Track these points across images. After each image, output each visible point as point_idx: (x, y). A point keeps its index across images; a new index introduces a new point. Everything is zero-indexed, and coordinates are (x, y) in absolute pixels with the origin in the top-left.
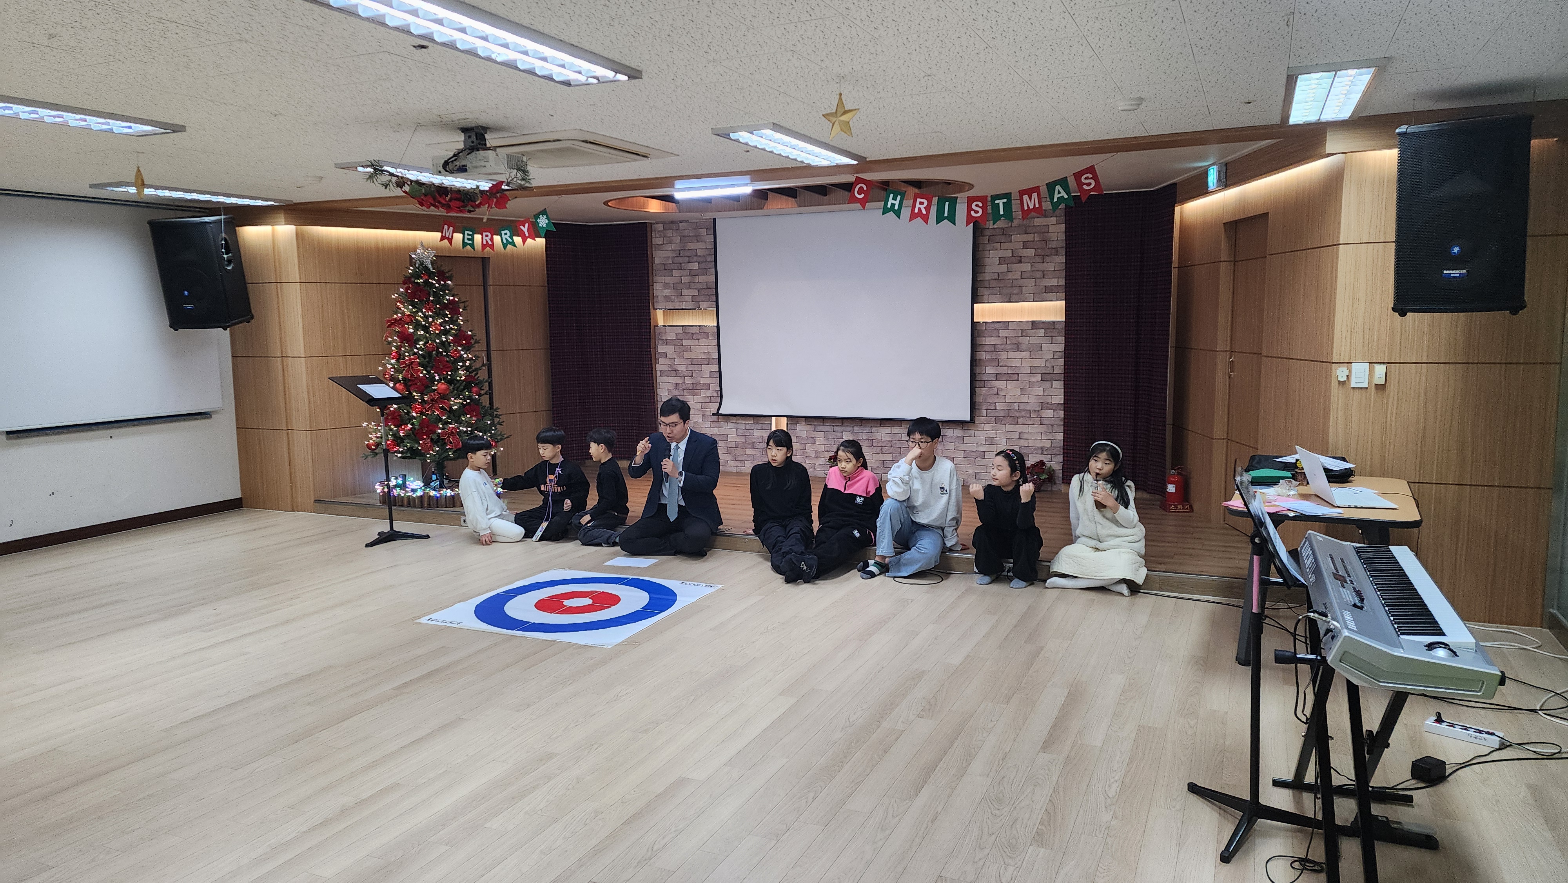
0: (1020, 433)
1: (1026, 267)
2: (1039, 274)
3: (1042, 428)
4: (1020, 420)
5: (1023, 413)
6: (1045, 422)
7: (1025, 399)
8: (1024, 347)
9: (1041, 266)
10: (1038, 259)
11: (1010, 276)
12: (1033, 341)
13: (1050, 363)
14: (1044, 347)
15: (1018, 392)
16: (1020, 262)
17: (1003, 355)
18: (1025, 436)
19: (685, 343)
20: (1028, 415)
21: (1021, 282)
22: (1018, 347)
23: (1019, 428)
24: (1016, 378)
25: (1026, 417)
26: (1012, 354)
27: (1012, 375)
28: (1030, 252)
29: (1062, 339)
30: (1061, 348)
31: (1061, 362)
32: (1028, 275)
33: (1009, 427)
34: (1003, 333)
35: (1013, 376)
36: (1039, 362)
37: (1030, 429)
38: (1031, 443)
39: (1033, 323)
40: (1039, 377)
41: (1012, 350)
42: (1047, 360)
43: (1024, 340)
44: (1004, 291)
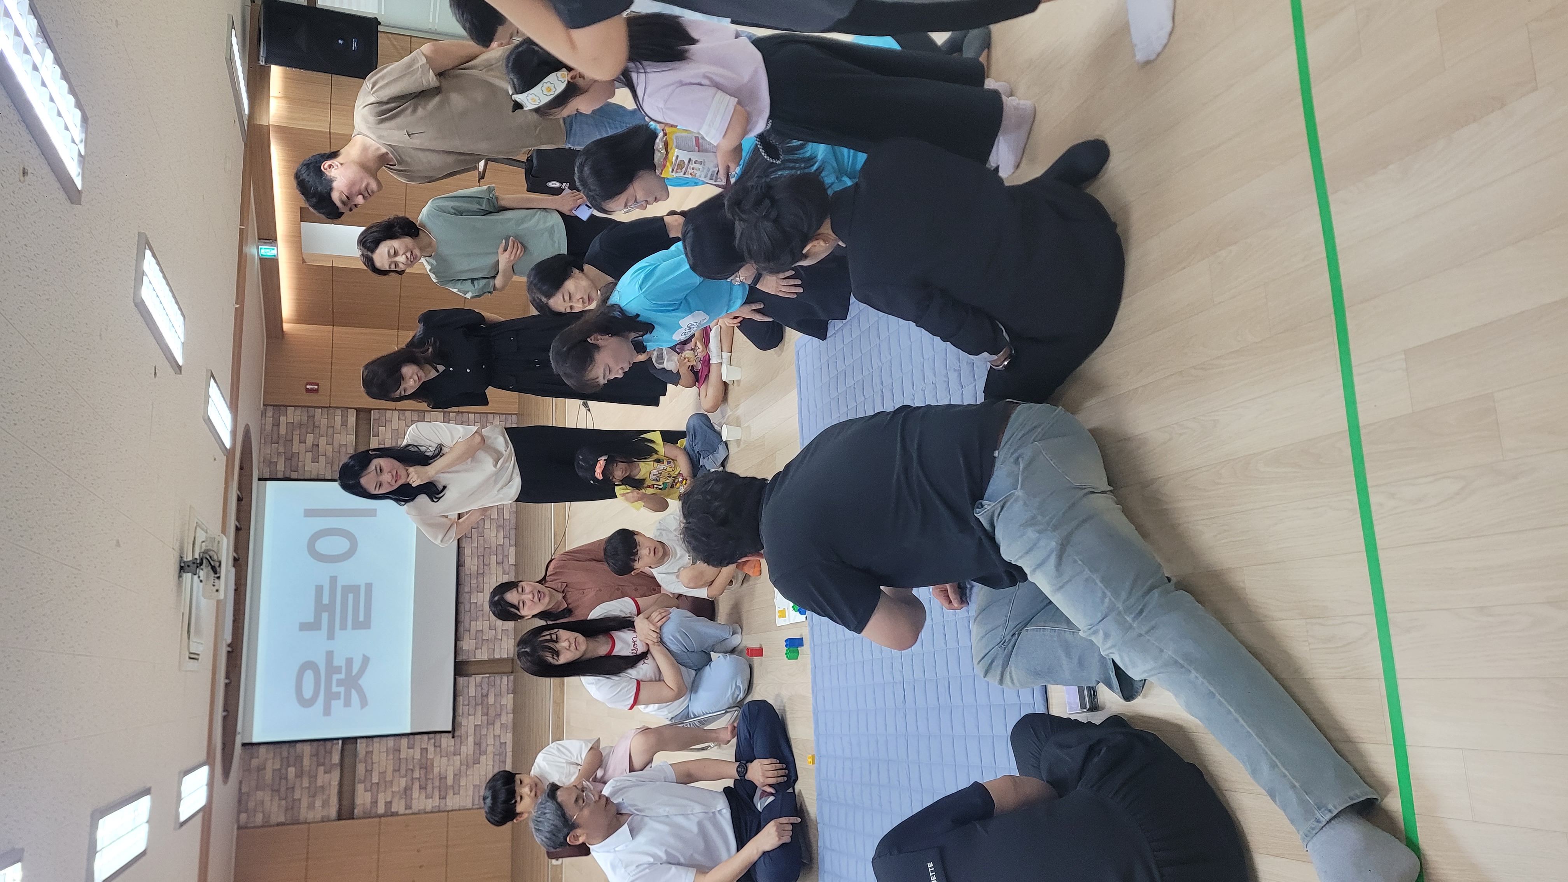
1: (323, 441)
2: (330, 431)
9: (323, 429)
10: (316, 431)
16: (318, 445)
19: (375, 780)
21: (336, 444)
28: (310, 438)
32: (330, 440)
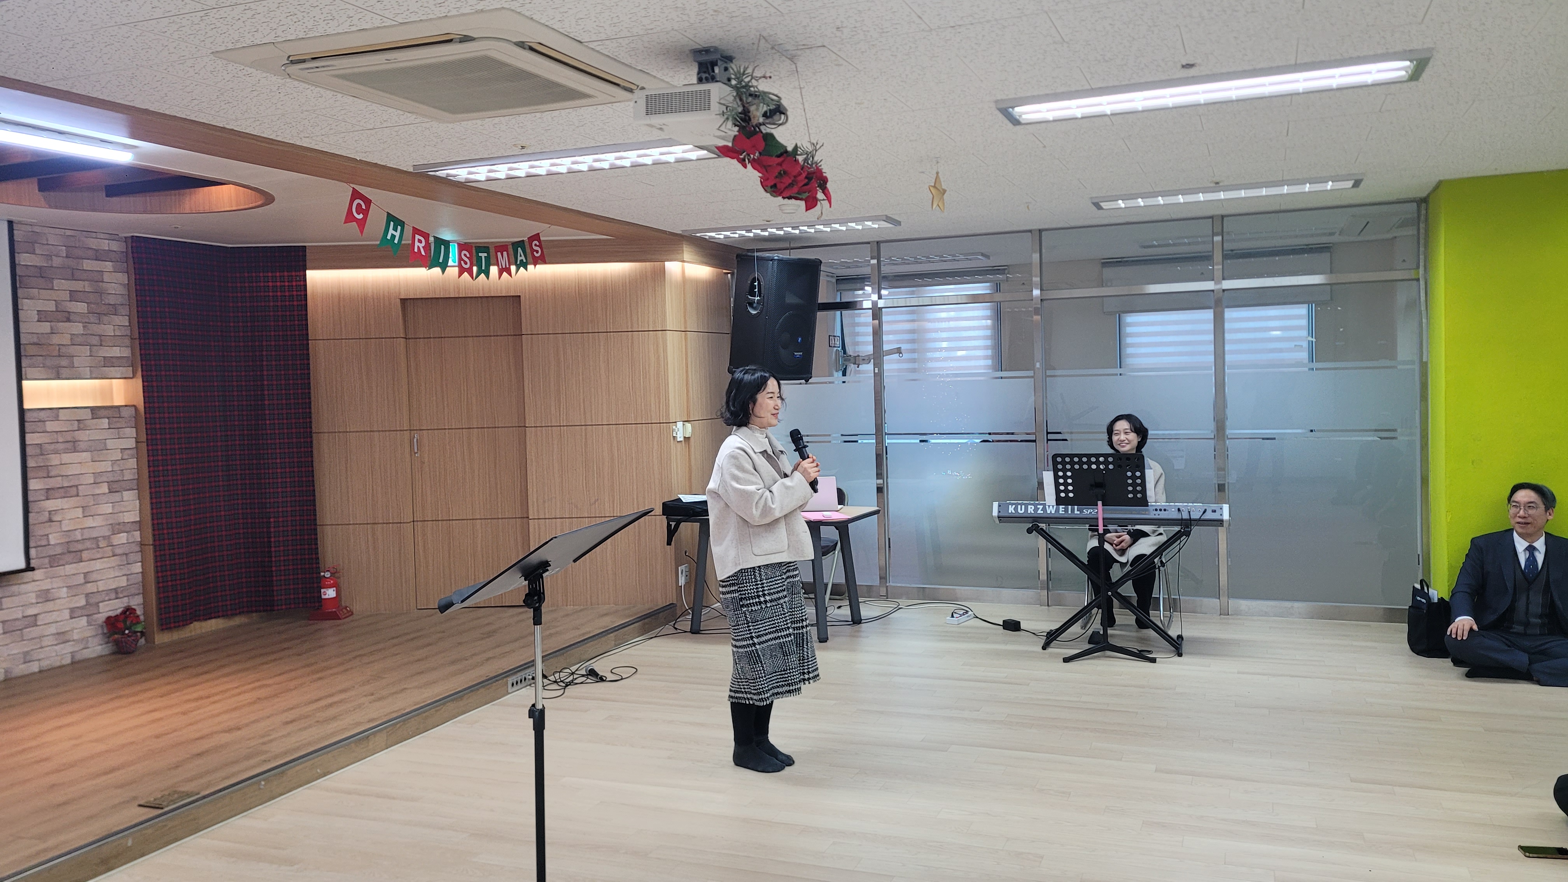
0: (86, 574)
1: (77, 328)
2: (95, 340)
3: (114, 561)
4: (85, 555)
5: (88, 544)
6: (118, 551)
7: (90, 522)
8: (82, 446)
9: (96, 329)
10: (93, 318)
11: (56, 340)
12: (96, 435)
13: (119, 465)
14: (110, 444)
15: (79, 512)
16: (68, 320)
17: (55, 460)
18: (94, 576)
20: (94, 546)
21: (73, 350)
22: (74, 446)
23: (83, 567)
24: (75, 493)
25: (94, 549)
26: (67, 458)
27: (68, 489)
28: (81, 307)
29: (132, 432)
30: (131, 443)
31: (132, 463)
32: (79, 340)
33: (70, 569)
34: (50, 426)
35: (69, 491)
36: (106, 466)
37: (98, 565)
38: (102, 586)
39: (93, 409)
40: (105, 488)
41: (66, 451)
42: (114, 462)
43: (83, 436)
44: (49, 362)
